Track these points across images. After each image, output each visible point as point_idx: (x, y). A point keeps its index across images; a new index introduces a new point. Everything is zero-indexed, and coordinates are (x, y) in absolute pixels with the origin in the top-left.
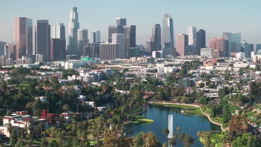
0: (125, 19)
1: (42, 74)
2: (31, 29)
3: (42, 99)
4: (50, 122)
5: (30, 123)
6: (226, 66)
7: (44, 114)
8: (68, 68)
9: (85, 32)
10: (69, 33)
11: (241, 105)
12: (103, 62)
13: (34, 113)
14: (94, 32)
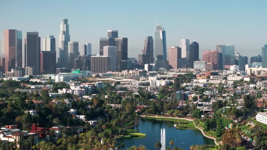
0: (117, 31)
1: (32, 88)
2: (20, 41)
3: (32, 113)
4: (40, 136)
5: (19, 137)
6: (220, 79)
7: (34, 128)
8: (59, 81)
9: (76, 45)
10: (59, 45)
11: (235, 118)
12: (94, 75)
13: (24, 127)
14: (85, 45)
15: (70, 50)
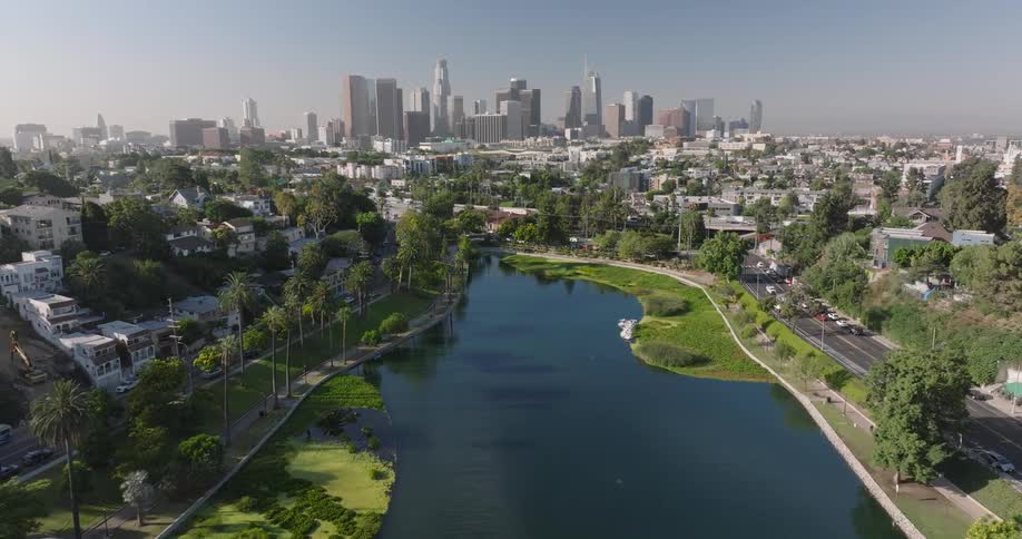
9: (459, 101)
10: (435, 100)
12: (477, 146)
14: (475, 102)
15: (451, 108)
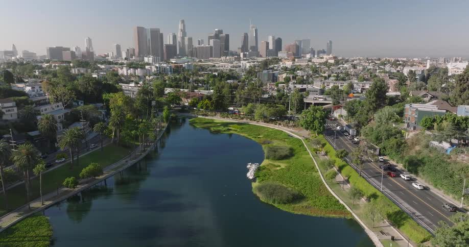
0: (223, 30)
10: (179, 39)
14: (198, 40)
15: (186, 43)
